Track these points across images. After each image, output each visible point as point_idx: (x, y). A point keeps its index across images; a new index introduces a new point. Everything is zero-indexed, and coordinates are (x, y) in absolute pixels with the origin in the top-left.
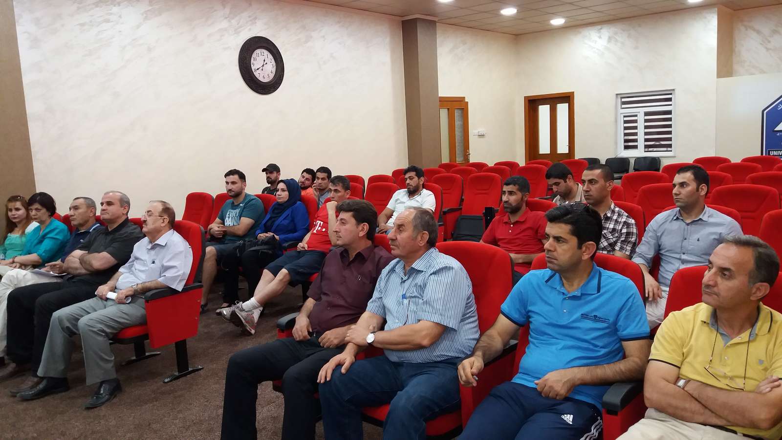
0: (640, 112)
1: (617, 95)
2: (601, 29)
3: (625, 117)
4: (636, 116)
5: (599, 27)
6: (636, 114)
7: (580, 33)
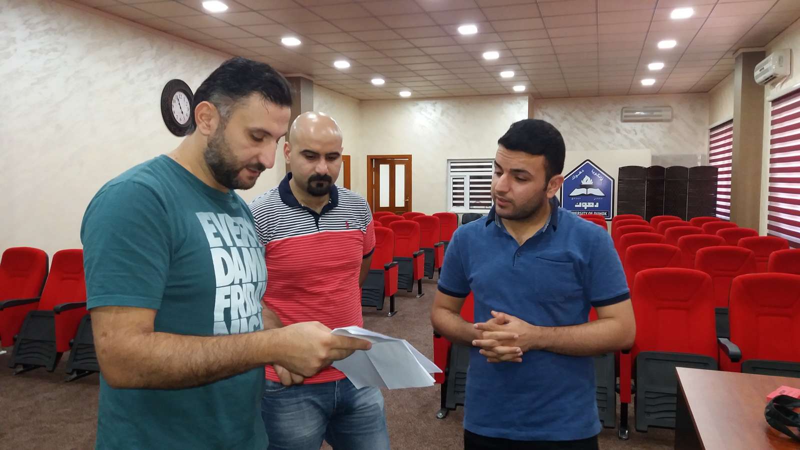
0: (466, 175)
1: (448, 160)
2: (436, 103)
3: (453, 179)
4: (463, 178)
5: (434, 101)
6: (463, 177)
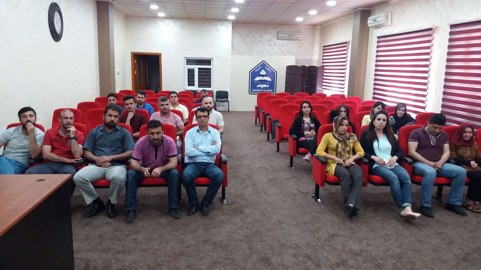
0: (196, 68)
1: (185, 57)
2: (176, 21)
3: (188, 69)
5: (175, 20)
7: (164, 21)
